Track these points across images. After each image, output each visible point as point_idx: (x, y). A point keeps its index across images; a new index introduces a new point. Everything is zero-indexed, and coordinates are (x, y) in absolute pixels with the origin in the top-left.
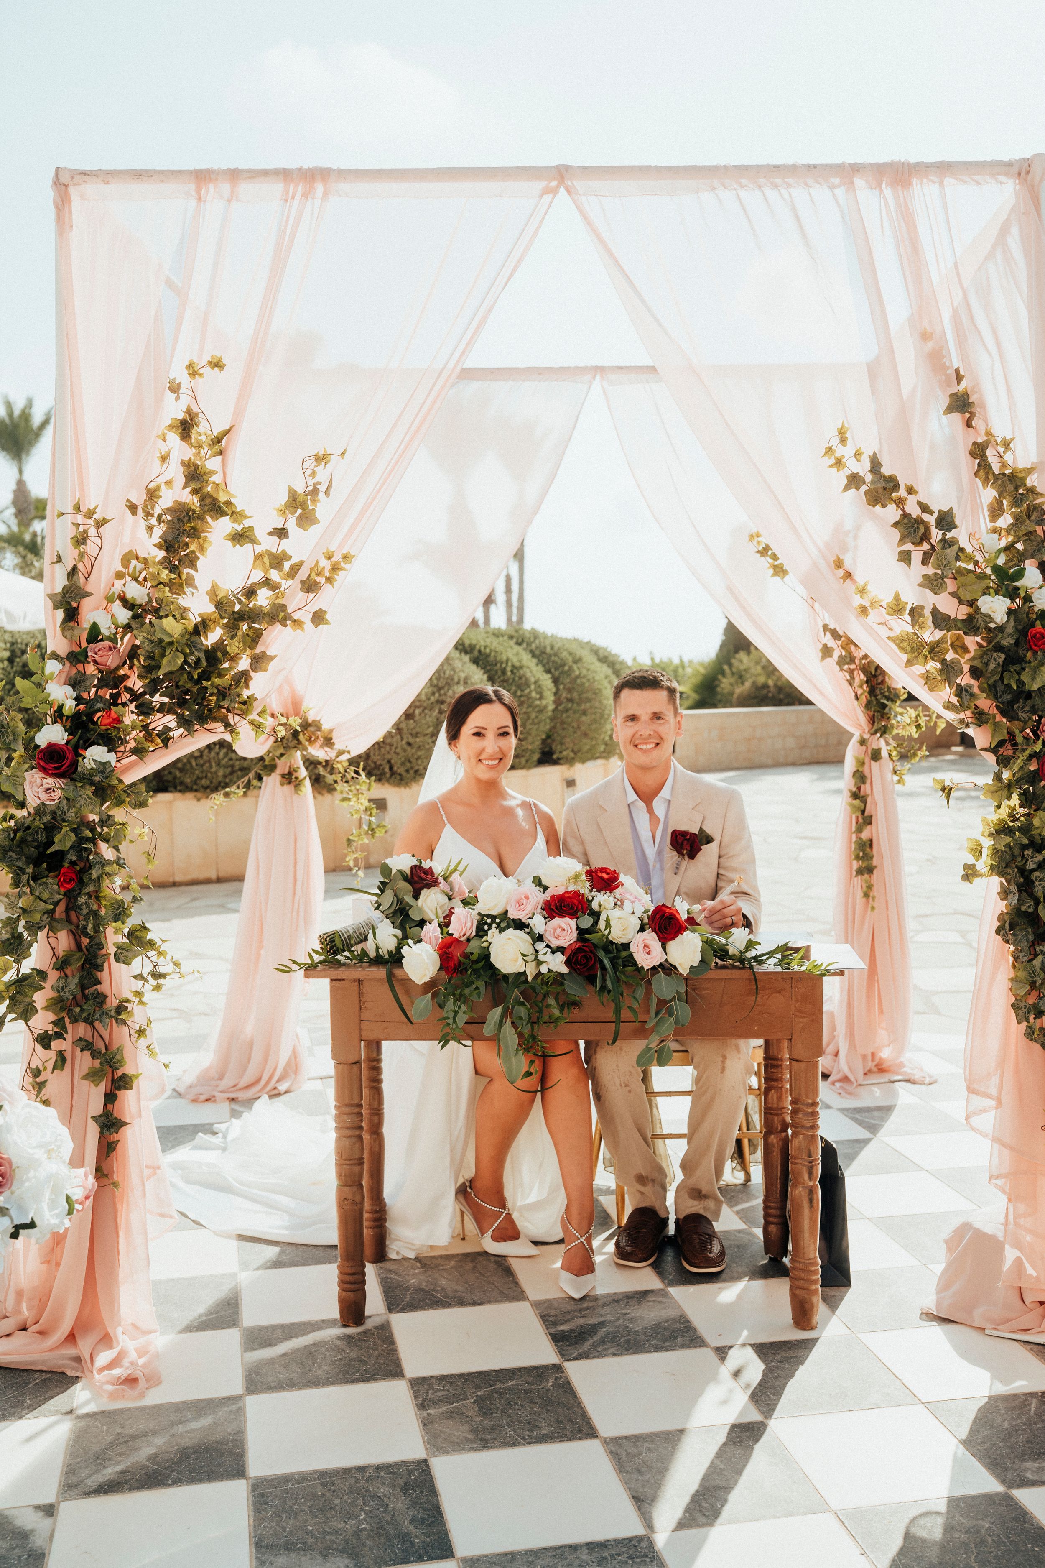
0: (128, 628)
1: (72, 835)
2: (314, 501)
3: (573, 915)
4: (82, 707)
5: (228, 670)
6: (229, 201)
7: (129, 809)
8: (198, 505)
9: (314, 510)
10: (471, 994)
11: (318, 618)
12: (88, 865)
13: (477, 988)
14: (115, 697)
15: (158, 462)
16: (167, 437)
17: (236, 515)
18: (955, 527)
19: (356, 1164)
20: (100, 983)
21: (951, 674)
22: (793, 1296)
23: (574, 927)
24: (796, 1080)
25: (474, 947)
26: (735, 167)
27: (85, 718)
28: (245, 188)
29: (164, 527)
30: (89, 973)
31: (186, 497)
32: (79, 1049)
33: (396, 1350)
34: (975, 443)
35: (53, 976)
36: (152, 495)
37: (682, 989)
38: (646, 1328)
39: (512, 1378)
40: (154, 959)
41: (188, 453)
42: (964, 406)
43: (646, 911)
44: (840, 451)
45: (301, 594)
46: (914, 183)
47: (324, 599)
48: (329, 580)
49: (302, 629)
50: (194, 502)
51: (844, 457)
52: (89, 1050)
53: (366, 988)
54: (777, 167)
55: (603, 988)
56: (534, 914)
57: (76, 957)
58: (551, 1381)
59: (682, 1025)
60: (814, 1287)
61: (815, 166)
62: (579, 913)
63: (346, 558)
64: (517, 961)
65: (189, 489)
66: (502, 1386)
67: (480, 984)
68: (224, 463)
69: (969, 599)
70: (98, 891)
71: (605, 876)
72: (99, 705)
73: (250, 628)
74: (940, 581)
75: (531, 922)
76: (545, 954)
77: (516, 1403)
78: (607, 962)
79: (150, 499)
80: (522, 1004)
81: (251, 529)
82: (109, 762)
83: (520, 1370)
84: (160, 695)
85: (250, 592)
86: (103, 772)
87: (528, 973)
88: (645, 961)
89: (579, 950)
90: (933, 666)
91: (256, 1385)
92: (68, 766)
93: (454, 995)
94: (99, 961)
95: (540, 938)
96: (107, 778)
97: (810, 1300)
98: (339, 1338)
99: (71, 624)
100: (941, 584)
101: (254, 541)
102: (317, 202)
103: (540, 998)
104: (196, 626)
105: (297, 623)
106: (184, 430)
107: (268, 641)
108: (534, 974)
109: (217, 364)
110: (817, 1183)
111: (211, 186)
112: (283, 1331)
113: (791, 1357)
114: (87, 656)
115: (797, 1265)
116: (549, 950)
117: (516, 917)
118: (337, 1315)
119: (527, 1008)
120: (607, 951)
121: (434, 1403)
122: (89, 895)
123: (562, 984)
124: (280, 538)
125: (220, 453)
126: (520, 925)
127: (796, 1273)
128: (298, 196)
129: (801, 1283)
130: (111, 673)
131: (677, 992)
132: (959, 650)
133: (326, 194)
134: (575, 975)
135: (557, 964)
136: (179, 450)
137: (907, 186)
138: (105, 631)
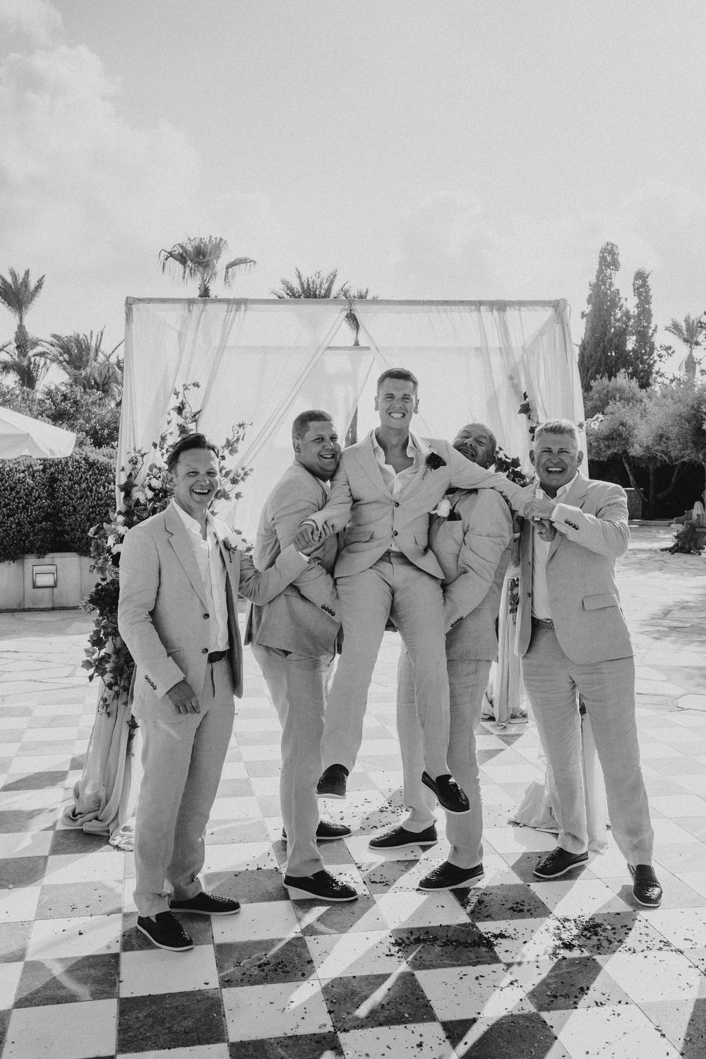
0: (152, 500)
2: (237, 444)
6: (202, 312)
9: (237, 447)
11: (238, 495)
15: (166, 423)
16: (171, 413)
18: (520, 465)
26: (427, 301)
28: (210, 307)
34: (531, 426)
35: (113, 657)
36: (163, 439)
41: (181, 421)
42: (527, 410)
45: (230, 485)
46: (507, 309)
47: (240, 487)
48: (243, 479)
49: (232, 501)
54: (447, 301)
61: (463, 302)
63: (251, 470)
68: (196, 426)
79: (162, 441)
99: (127, 498)
102: (242, 313)
105: (229, 498)
106: (179, 410)
109: (196, 385)
111: (195, 305)
125: (196, 421)
128: (233, 310)
133: (246, 310)
136: (176, 419)
137: (504, 310)
138: (142, 502)
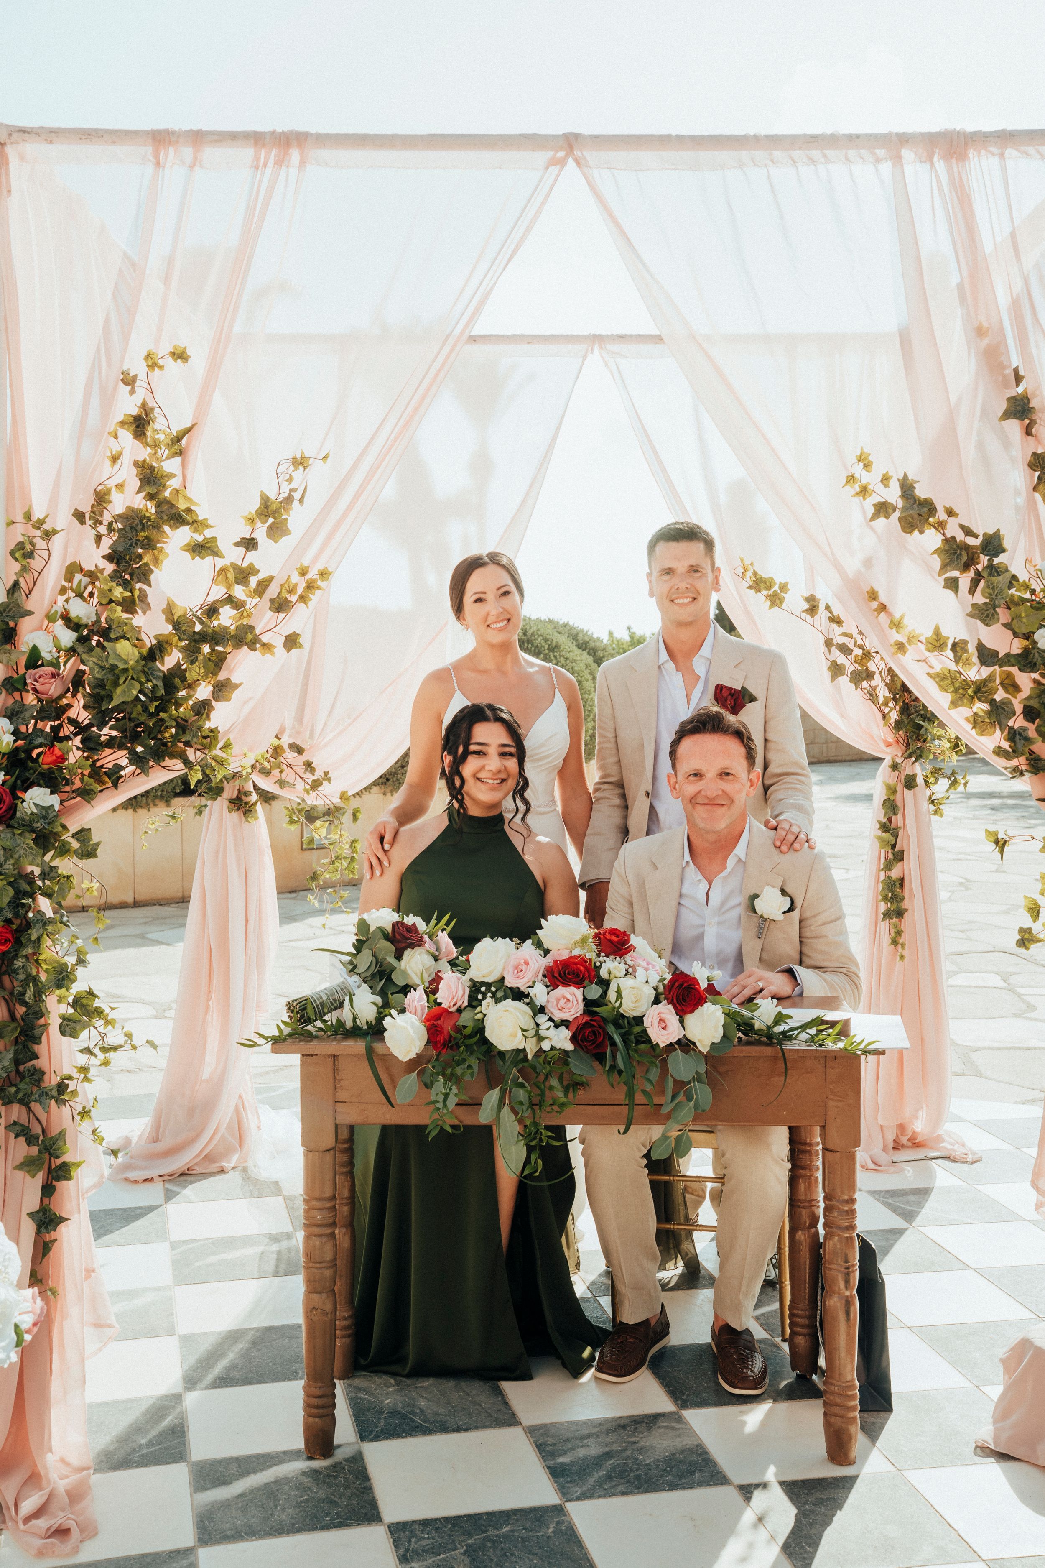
0: (71, 651)
1: (10, 889)
2: (287, 510)
3: (578, 981)
4: (20, 742)
5: (186, 699)
6: (192, 167)
7: (75, 859)
8: (153, 511)
9: (286, 519)
10: (463, 1074)
11: (291, 642)
12: (24, 922)
13: (470, 1067)
14: (56, 730)
15: (108, 463)
16: (119, 434)
17: (197, 525)
18: (1004, 550)
19: (327, 1268)
20: (37, 1058)
21: (1002, 716)
22: (827, 1424)
23: (581, 998)
24: (829, 1173)
25: (466, 1018)
26: (766, 136)
27: (23, 755)
28: (211, 153)
29: (115, 536)
30: (26, 1047)
31: (139, 502)
32: (12, 1135)
33: (371, 1488)
34: (1034, 454)
36: (101, 499)
37: (702, 1069)
38: (658, 1461)
39: (506, 1523)
40: (101, 1029)
41: (143, 453)
42: (1024, 412)
43: (662, 980)
44: (864, 477)
45: (270, 614)
46: (971, 155)
47: (297, 621)
48: (303, 598)
49: (272, 654)
50: (151, 508)
51: (869, 484)
52: (24, 1135)
53: (342, 1064)
55: (613, 1067)
56: (534, 982)
57: (9, 1029)
58: (551, 1526)
59: (703, 1111)
60: (851, 1415)
61: (858, 136)
62: (586, 981)
63: (324, 574)
64: (516, 1036)
65: (143, 494)
66: (496, 1532)
67: (473, 1061)
68: (184, 465)
69: (1025, 631)
70: (37, 953)
71: (614, 938)
72: (40, 740)
73: (213, 650)
74: (992, 611)
75: (532, 992)
76: (548, 1029)
77: (512, 1555)
78: (617, 1039)
79: (99, 504)
80: (522, 1086)
81: (214, 539)
82: (52, 806)
83: (515, 1512)
84: (110, 729)
85: (212, 611)
86: (45, 818)
87: (528, 1050)
88: (661, 1037)
89: (586, 1025)
90: (981, 707)
91: (210, 1534)
92: (6, 811)
93: (444, 1075)
94: (36, 1032)
95: (542, 1010)
96: (49, 824)
97: (848, 1430)
98: (304, 1473)
99: (8, 647)
100: (993, 615)
101: (216, 553)
102: (293, 171)
103: (542, 1078)
104: (151, 650)
105: (267, 647)
106: (137, 427)
107: (232, 666)
108: (535, 1050)
109: (180, 356)
110: (855, 1292)
111: (171, 150)
112: (239, 1466)
113: (828, 1499)
114: (25, 684)
115: (833, 1388)
116: (552, 1024)
117: (515, 986)
118: (302, 1445)
119: (527, 1091)
120: (618, 1026)
121: (417, 1554)
122: (27, 957)
123: (566, 1063)
124: (247, 549)
125: (180, 453)
126: (518, 995)
127: (831, 1398)
128: (271, 163)
129: (836, 1410)
130: (52, 702)
131: (697, 1073)
132: (1011, 689)
133: (303, 163)
134: (581, 1053)
135: (562, 1039)
136: (132, 449)
137: (962, 157)
138: (46, 656)
